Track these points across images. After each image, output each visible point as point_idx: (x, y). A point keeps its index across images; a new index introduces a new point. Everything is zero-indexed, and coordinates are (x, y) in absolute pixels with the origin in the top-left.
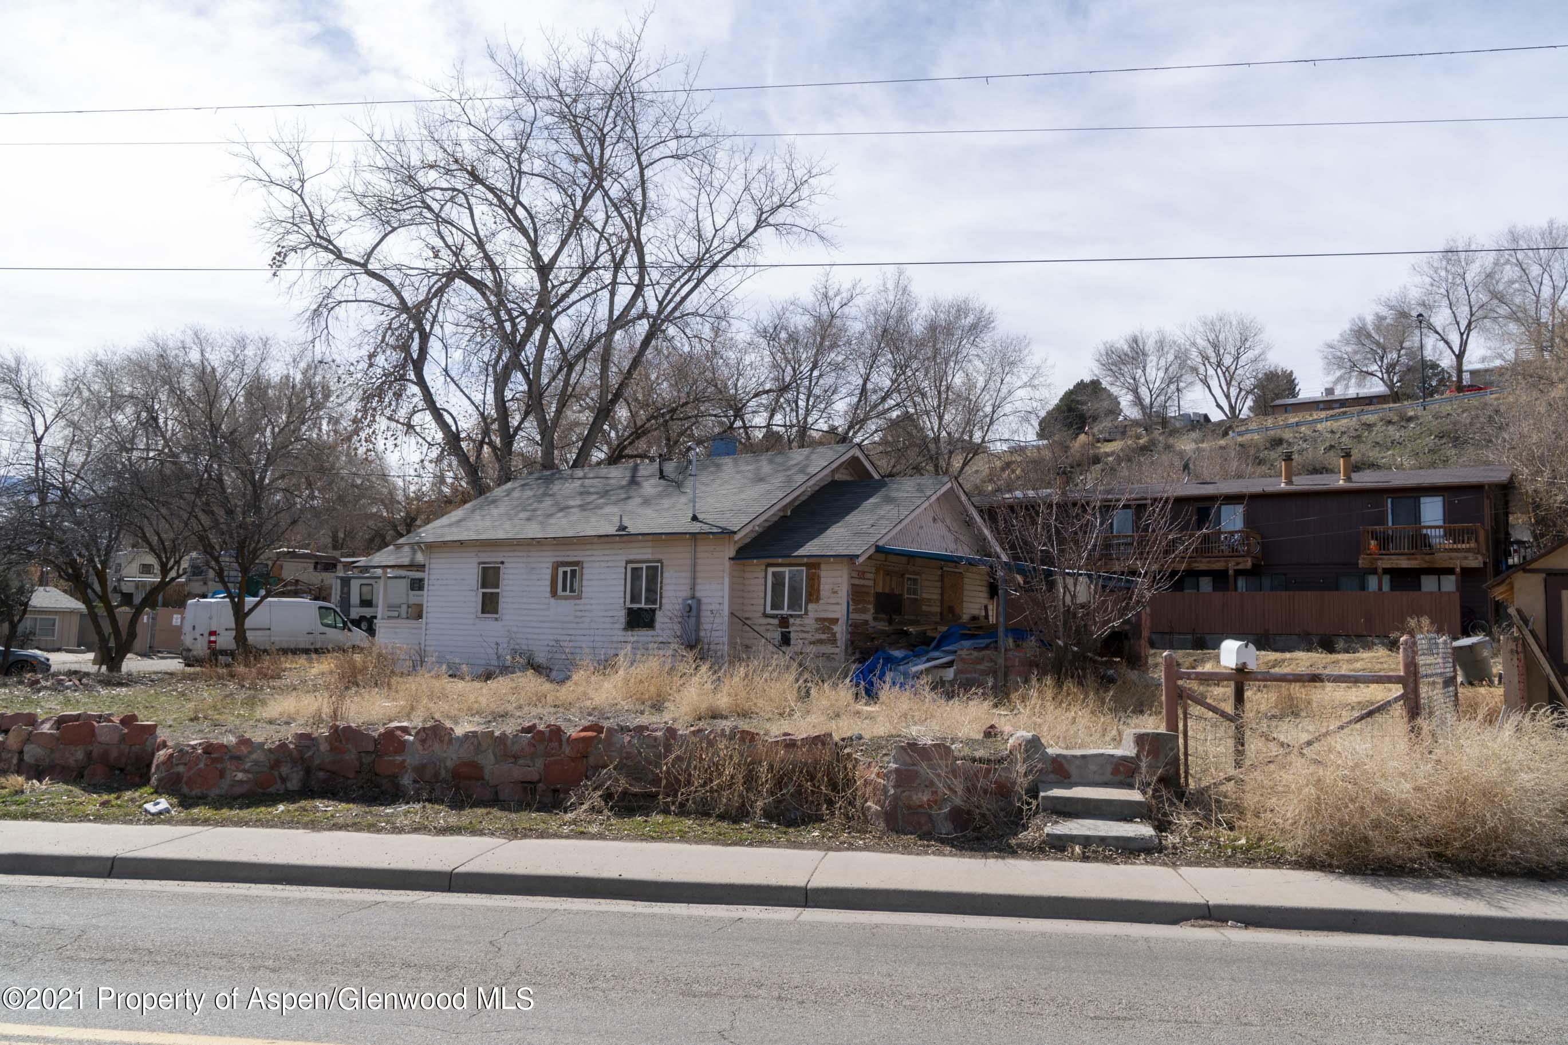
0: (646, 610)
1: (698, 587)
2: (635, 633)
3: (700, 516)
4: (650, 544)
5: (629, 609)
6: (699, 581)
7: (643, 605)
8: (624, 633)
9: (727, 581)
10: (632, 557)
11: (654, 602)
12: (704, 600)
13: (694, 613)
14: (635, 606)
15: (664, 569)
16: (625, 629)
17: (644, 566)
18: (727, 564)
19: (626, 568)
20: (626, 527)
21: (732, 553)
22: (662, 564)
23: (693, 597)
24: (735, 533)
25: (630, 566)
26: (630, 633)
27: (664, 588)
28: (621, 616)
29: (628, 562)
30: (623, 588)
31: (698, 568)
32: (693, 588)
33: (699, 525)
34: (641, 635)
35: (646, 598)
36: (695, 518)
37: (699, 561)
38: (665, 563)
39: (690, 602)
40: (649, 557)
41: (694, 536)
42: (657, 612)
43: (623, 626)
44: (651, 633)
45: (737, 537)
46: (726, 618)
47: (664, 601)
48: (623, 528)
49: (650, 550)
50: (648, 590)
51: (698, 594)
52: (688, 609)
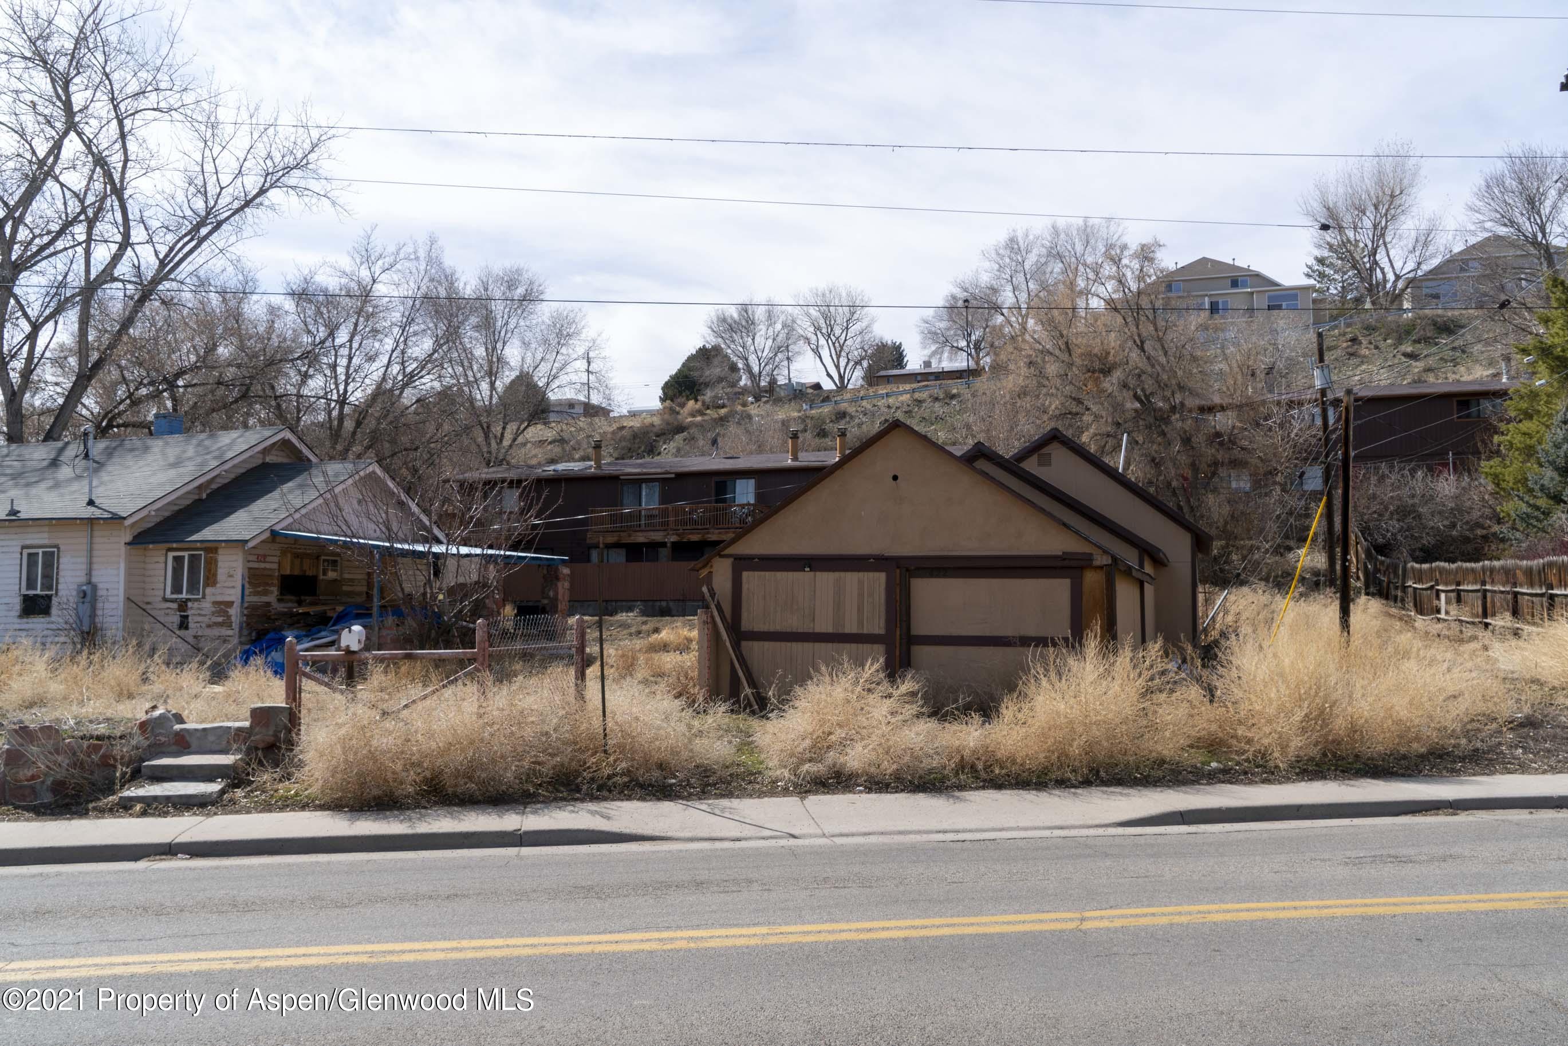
0: (42, 597)
1: (94, 573)
2: (30, 620)
3: (97, 502)
4: (46, 529)
5: (25, 596)
6: (95, 566)
7: (38, 592)
8: (19, 621)
9: (122, 566)
10: (28, 542)
11: (50, 588)
12: (100, 586)
13: (88, 598)
14: (31, 592)
15: (61, 554)
16: (20, 617)
17: (40, 551)
18: (123, 549)
19: (21, 554)
20: (19, 512)
21: (128, 538)
22: (58, 549)
23: (89, 583)
24: (124, 518)
25: (26, 552)
26: (25, 620)
27: (61, 573)
28: (17, 603)
29: (23, 547)
30: (18, 575)
31: (95, 553)
32: (89, 574)
33: (93, 509)
34: (37, 623)
35: (42, 584)
36: (91, 503)
37: (96, 546)
38: (62, 548)
39: (84, 588)
40: (46, 542)
41: (91, 521)
42: (53, 598)
43: (18, 614)
44: (48, 619)
45: (127, 522)
46: (121, 604)
47: (60, 587)
48: (14, 512)
49: (46, 535)
50: (44, 576)
51: (94, 580)
52: (82, 595)
